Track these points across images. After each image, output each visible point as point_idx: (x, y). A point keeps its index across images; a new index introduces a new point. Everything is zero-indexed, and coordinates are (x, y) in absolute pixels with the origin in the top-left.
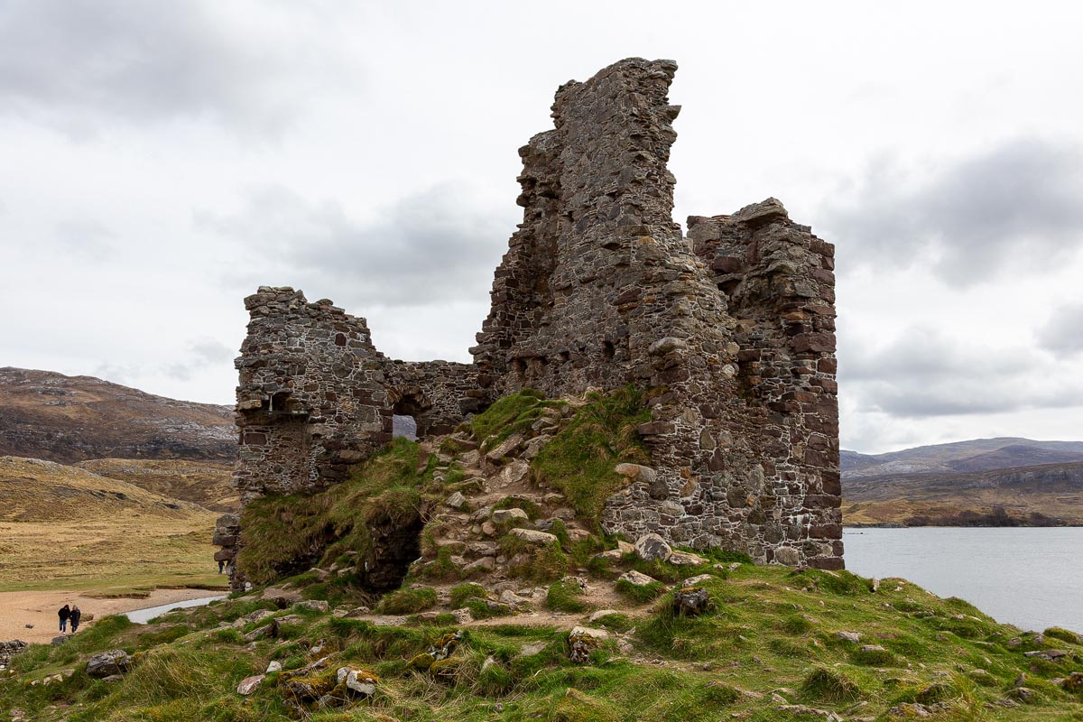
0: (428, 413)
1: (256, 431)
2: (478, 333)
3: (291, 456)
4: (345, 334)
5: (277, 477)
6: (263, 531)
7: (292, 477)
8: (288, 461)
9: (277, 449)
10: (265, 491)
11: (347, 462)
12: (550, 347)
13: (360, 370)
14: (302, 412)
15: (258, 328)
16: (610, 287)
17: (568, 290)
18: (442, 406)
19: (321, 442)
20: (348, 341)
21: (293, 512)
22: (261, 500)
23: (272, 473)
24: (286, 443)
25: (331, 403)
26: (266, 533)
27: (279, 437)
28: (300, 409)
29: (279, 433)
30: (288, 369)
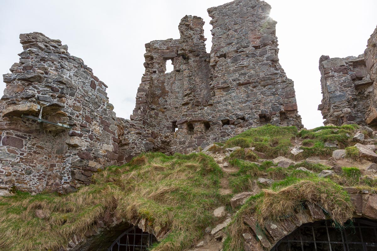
0: (126, 147)
1: (16, 135)
2: (131, 115)
3: (41, 162)
4: (96, 82)
5: (27, 178)
6: (17, 228)
7: (39, 179)
8: (38, 166)
9: (31, 155)
10: (14, 189)
11: (92, 170)
12: (213, 117)
13: (105, 107)
14: (65, 126)
15: (33, 56)
16: (263, 87)
17: (226, 89)
18: (136, 144)
19: (76, 152)
20: (97, 87)
21: (50, 209)
22: (10, 198)
23: (23, 174)
24: (39, 150)
25: (88, 124)
26: (21, 230)
27: (34, 145)
28: (65, 123)
29: (34, 141)
30: (63, 89)
